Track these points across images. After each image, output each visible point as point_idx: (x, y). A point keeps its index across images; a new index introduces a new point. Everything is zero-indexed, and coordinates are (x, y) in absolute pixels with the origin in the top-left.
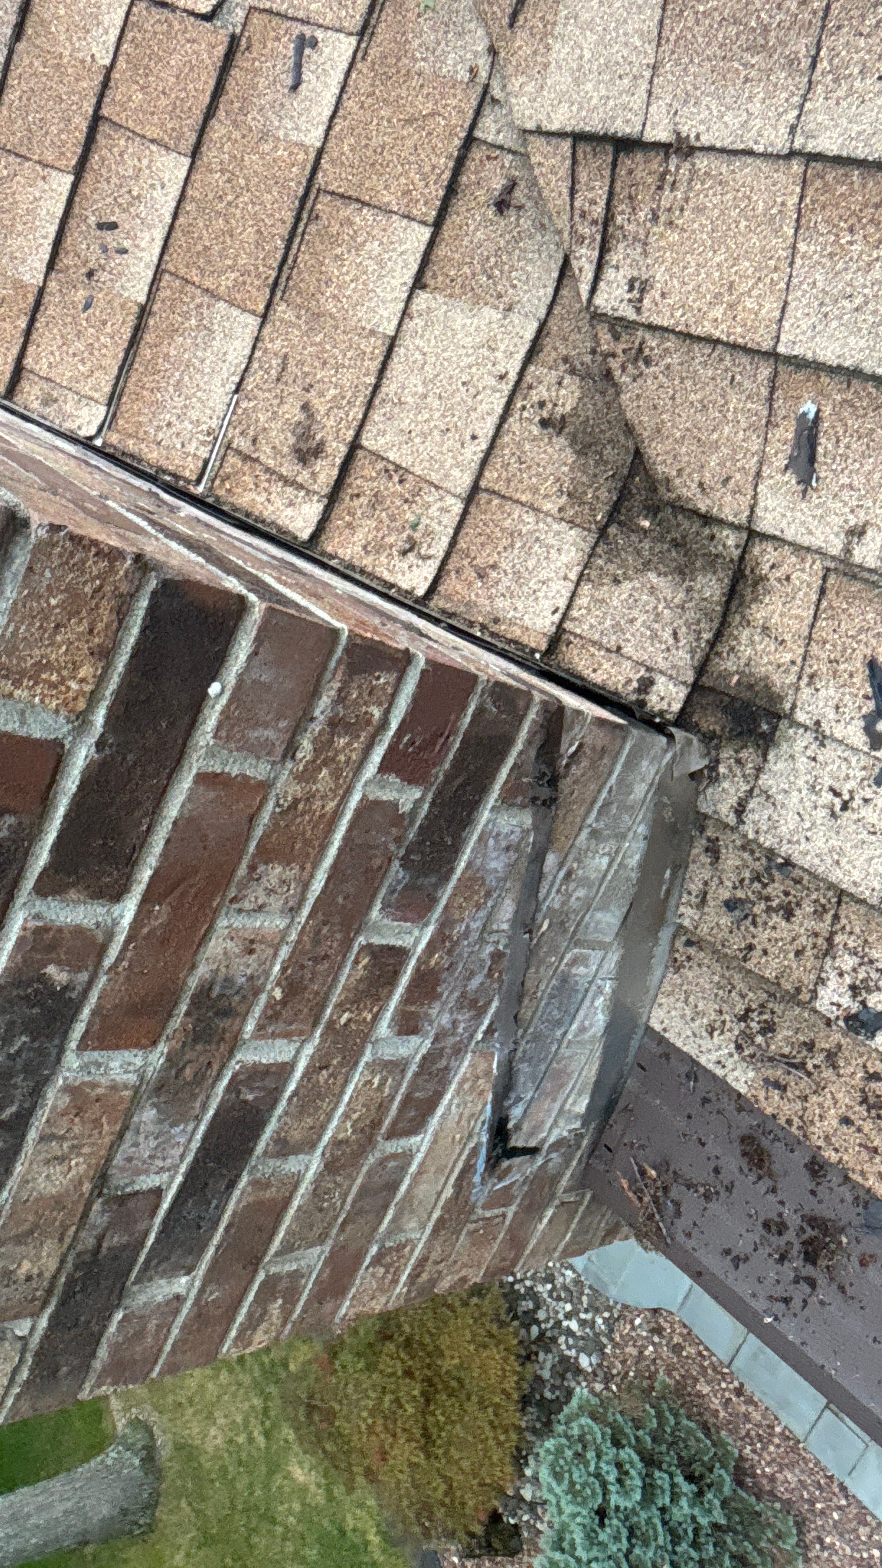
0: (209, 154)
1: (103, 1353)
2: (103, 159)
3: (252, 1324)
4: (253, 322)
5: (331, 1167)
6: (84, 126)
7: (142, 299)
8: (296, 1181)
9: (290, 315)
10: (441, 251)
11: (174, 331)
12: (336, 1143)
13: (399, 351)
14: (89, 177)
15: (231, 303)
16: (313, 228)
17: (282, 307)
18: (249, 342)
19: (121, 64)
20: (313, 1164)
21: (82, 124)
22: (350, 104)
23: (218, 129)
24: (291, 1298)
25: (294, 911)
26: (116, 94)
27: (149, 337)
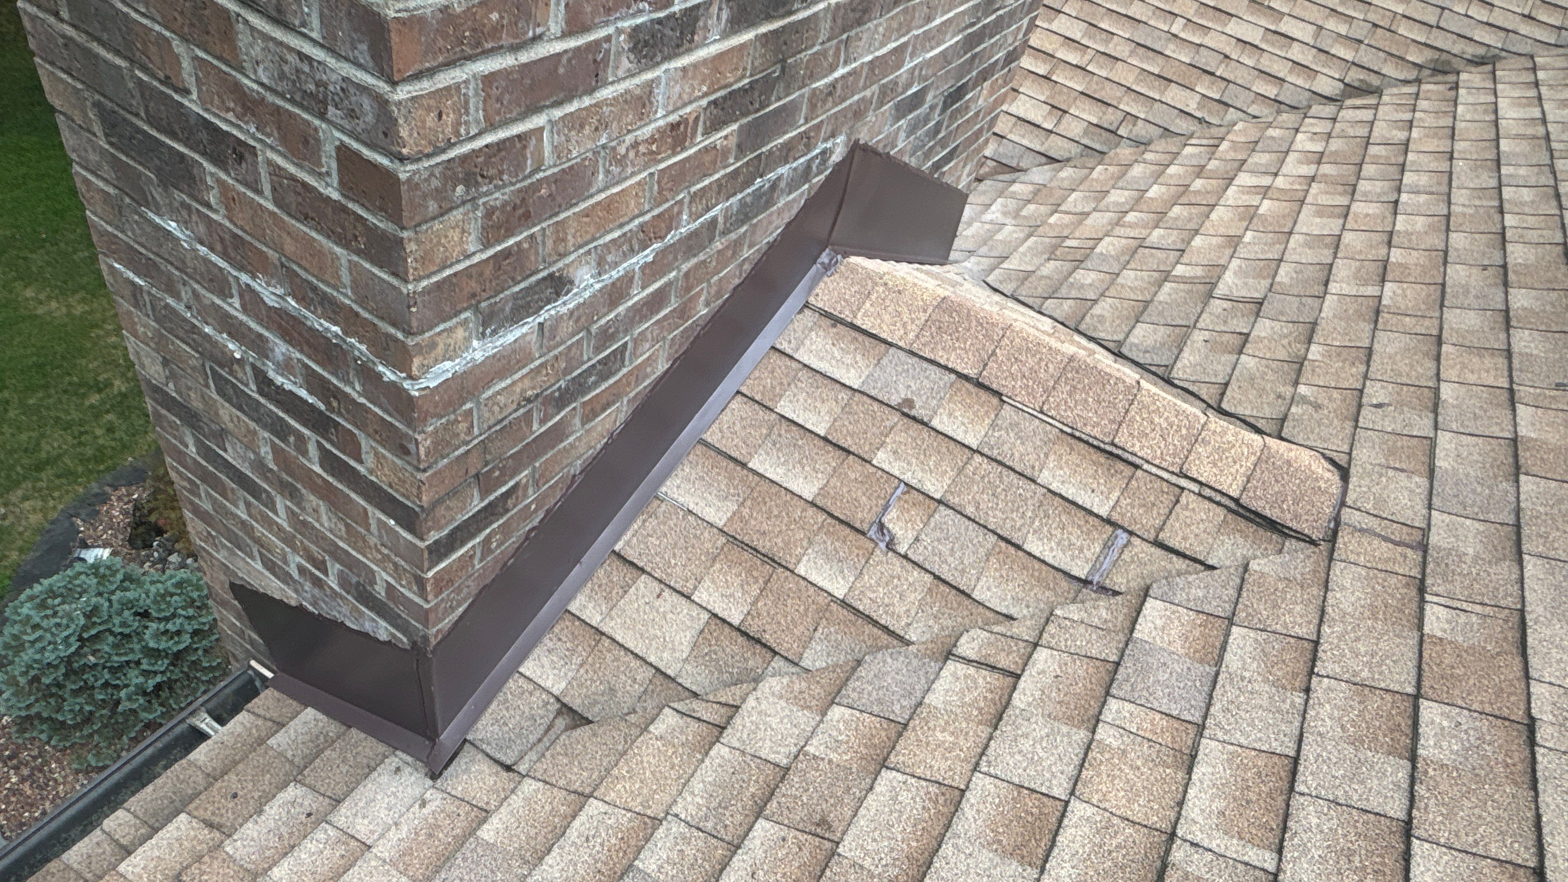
0: (811, 511)
1: (164, 412)
2: (828, 452)
3: (178, 472)
4: (720, 524)
5: (243, 522)
6: (845, 446)
7: (750, 465)
8: (237, 507)
9: (719, 544)
10: (727, 629)
11: (731, 478)
12: (252, 527)
13: (683, 601)
14: (822, 443)
15: (734, 513)
16: (759, 562)
17: (724, 540)
18: (711, 520)
19: (872, 470)
20: (244, 516)
21: (847, 443)
22: (812, 590)
23: (821, 517)
24: (190, 491)
25: (331, 531)
26: (858, 465)
27: (732, 465)
